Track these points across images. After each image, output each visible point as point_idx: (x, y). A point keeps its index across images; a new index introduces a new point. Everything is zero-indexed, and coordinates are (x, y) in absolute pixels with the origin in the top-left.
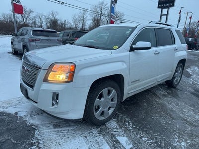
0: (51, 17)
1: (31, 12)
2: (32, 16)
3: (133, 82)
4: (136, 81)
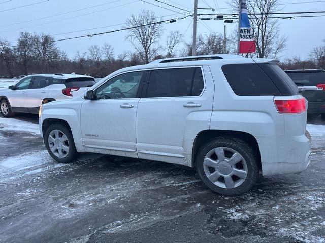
3: (88, 135)
4: (93, 135)
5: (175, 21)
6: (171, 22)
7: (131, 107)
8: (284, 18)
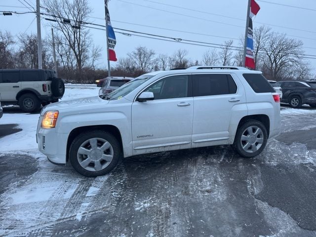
0: (177, 58)
1: (152, 54)
2: (153, 58)
3: (140, 137)
4: (146, 136)
5: (11, 14)
6: (5, 14)
7: (189, 105)
8: (123, 34)
